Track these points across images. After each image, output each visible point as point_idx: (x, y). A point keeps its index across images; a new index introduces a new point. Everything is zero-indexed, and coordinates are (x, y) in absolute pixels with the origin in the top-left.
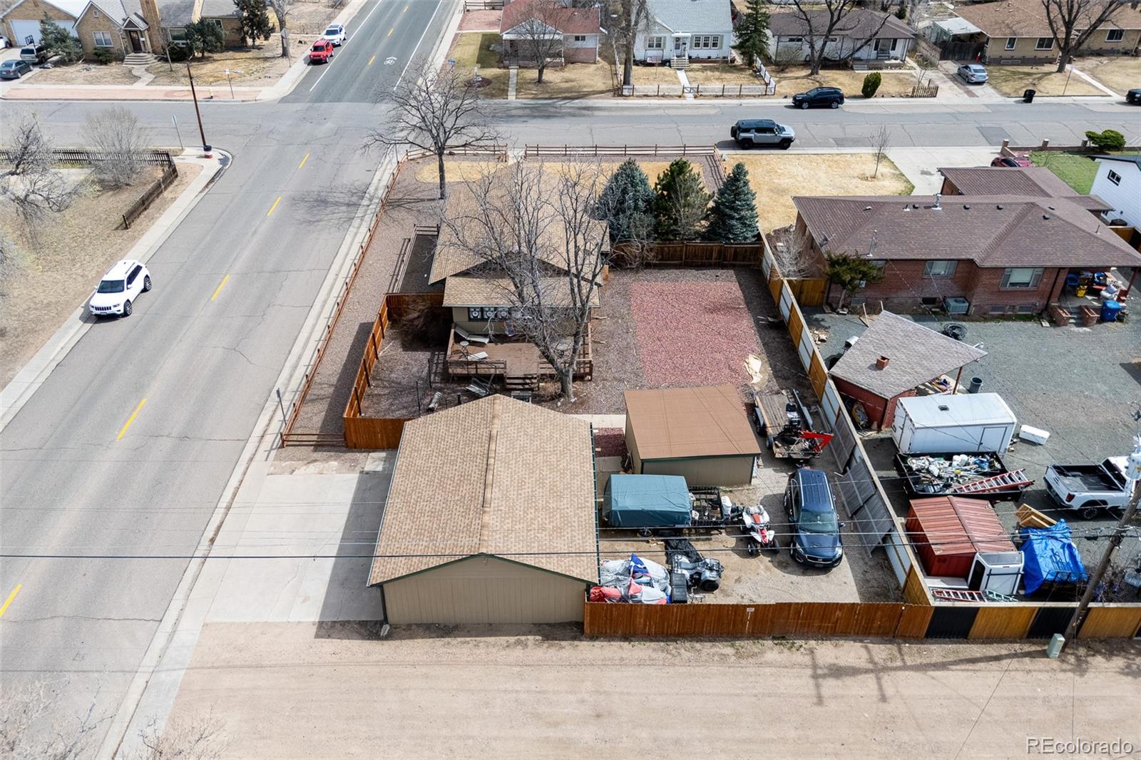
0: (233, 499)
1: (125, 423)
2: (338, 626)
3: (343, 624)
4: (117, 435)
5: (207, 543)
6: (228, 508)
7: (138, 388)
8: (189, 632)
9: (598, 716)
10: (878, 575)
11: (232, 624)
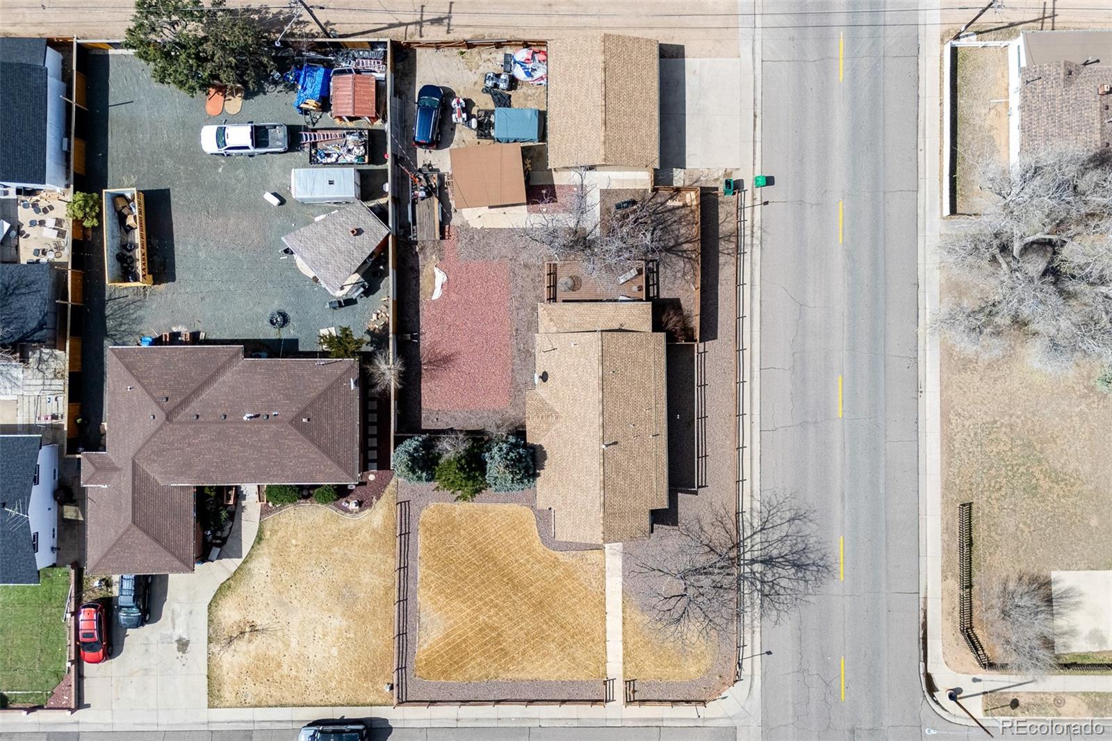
0: (754, 150)
1: (844, 219)
2: (675, 55)
3: (672, 57)
4: (843, 204)
5: (757, 114)
6: (754, 141)
7: (850, 255)
8: (746, 51)
9: (550, 5)
10: (403, 88)
11: (726, 57)
